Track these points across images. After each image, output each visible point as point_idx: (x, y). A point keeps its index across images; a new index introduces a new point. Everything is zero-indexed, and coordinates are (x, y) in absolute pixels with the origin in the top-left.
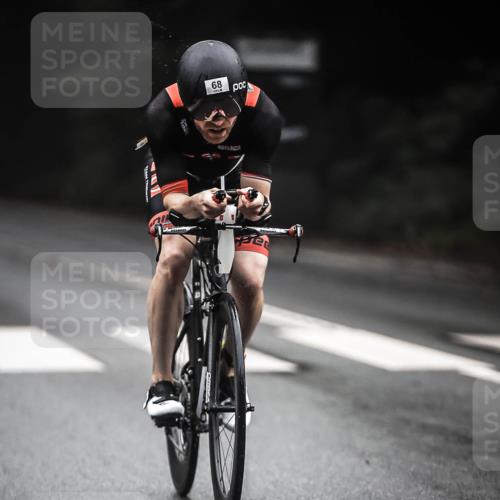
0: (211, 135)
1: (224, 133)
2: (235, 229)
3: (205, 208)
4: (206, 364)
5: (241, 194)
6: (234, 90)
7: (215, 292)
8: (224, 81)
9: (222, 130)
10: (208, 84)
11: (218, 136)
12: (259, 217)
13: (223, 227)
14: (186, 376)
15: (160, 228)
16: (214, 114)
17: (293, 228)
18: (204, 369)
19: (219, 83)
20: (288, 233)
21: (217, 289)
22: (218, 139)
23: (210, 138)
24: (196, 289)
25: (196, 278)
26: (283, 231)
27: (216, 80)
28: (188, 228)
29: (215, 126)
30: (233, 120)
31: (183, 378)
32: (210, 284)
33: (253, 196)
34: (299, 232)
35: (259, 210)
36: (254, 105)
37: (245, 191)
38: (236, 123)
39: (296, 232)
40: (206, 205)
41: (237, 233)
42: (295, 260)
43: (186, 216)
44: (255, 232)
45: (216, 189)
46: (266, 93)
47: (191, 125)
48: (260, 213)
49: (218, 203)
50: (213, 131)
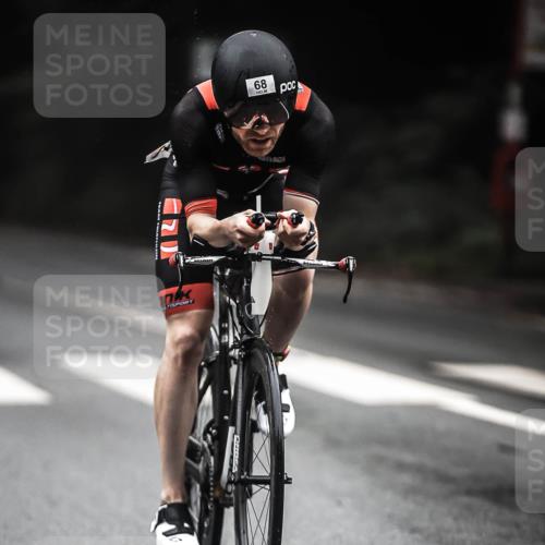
0: (253, 145)
1: (269, 144)
2: (273, 261)
3: (239, 236)
4: (234, 424)
5: (283, 218)
6: (282, 91)
7: (245, 337)
8: (270, 79)
9: (267, 140)
10: (250, 83)
11: (261, 146)
12: (301, 247)
13: (259, 257)
14: (209, 437)
15: (181, 257)
16: (255, 119)
17: (344, 260)
18: (231, 429)
19: (264, 82)
20: (337, 267)
21: (248, 333)
22: (261, 150)
23: (251, 149)
24: (223, 331)
25: (224, 318)
26: (331, 264)
27: (260, 79)
28: (215, 259)
29: (258, 135)
30: (279, 128)
31: (205, 439)
32: (239, 327)
33: (297, 220)
34: (351, 266)
35: (303, 238)
36: (304, 109)
37: (287, 214)
38: (284, 132)
39: (348, 265)
40: (240, 231)
41: (276, 266)
42: (345, 300)
43: (213, 244)
44: (298, 264)
45: (251, 212)
46: (318, 94)
47: (228, 133)
48: (304, 243)
49: (255, 228)
50: (255, 141)
